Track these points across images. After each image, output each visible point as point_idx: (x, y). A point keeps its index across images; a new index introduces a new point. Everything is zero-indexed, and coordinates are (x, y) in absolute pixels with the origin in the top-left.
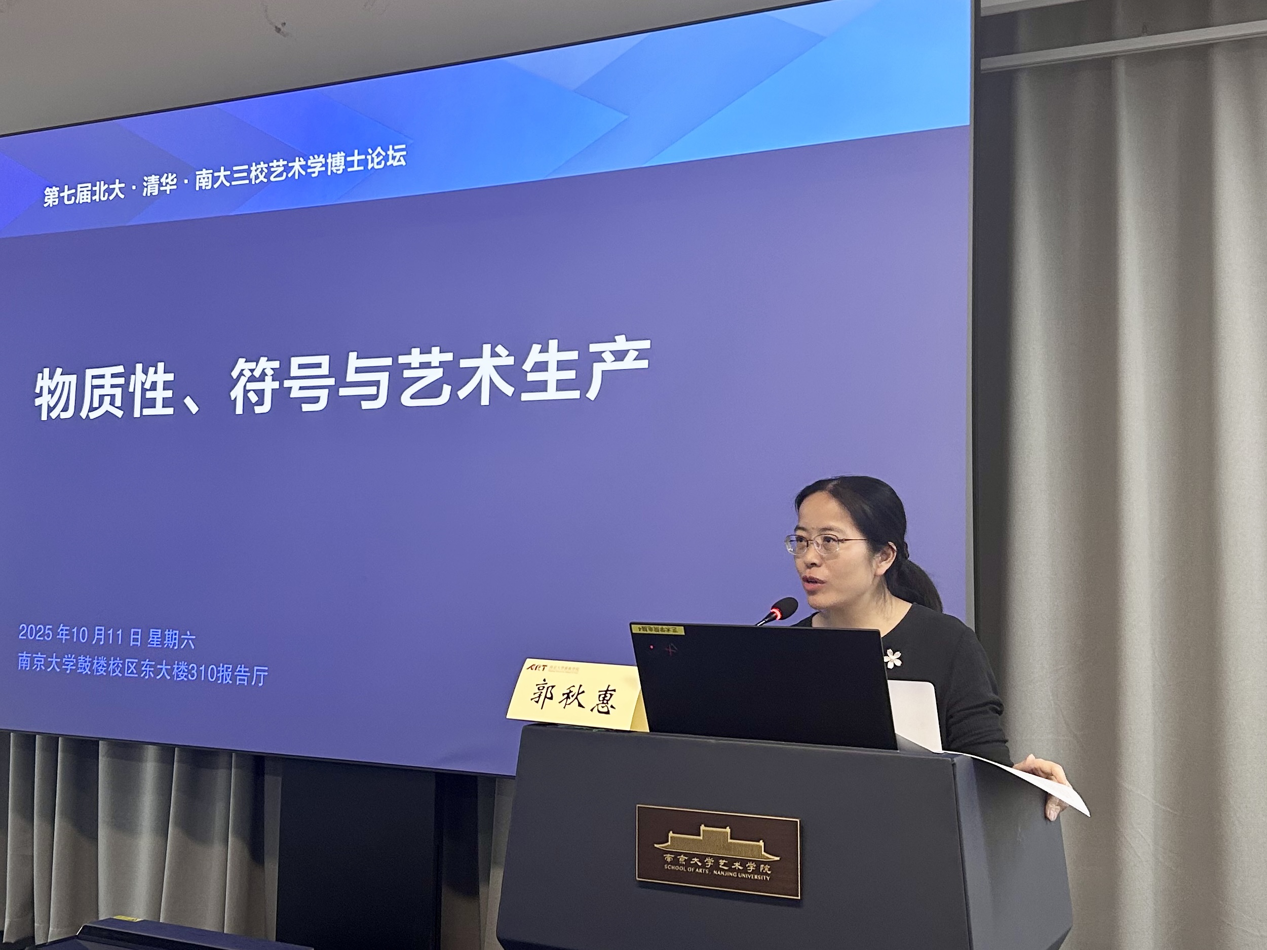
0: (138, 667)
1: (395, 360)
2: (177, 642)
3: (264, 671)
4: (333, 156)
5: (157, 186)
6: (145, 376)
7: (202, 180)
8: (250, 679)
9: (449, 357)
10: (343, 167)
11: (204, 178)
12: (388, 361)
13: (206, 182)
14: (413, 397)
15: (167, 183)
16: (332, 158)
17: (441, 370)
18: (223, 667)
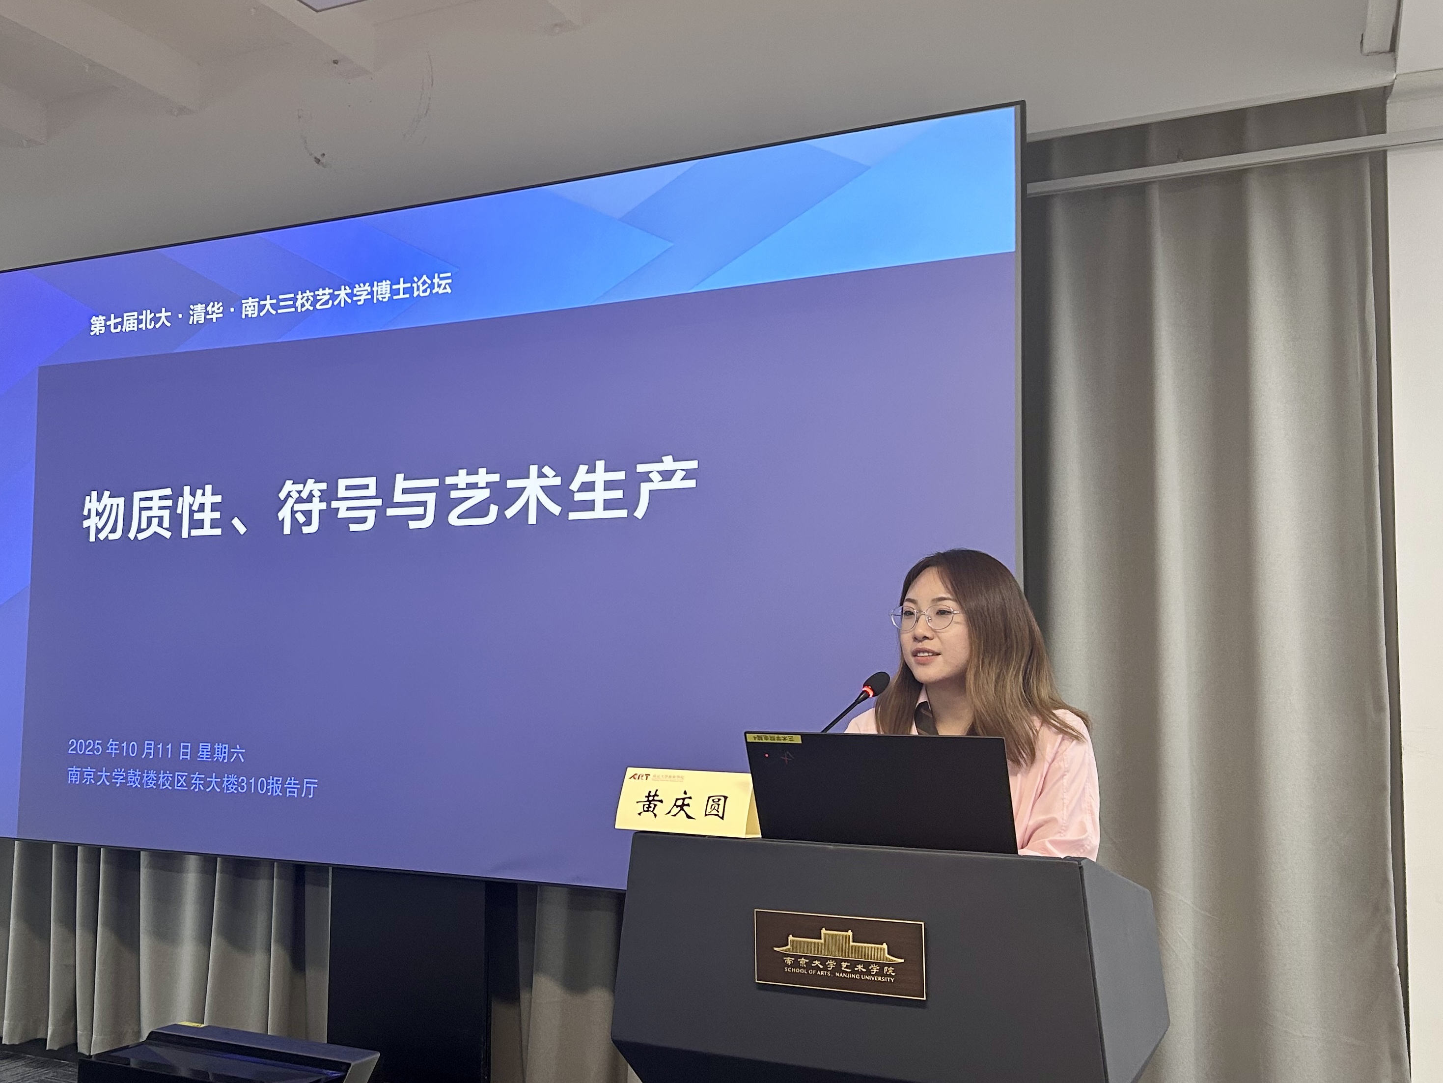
0: (188, 780)
1: (442, 482)
2: (226, 755)
3: (314, 783)
4: (379, 284)
5: (203, 314)
6: (193, 498)
7: (248, 308)
8: (300, 791)
9: (496, 477)
10: (388, 295)
11: (250, 307)
12: (435, 482)
13: (252, 310)
14: (459, 517)
15: (213, 312)
16: (378, 286)
17: (488, 490)
18: (273, 779)
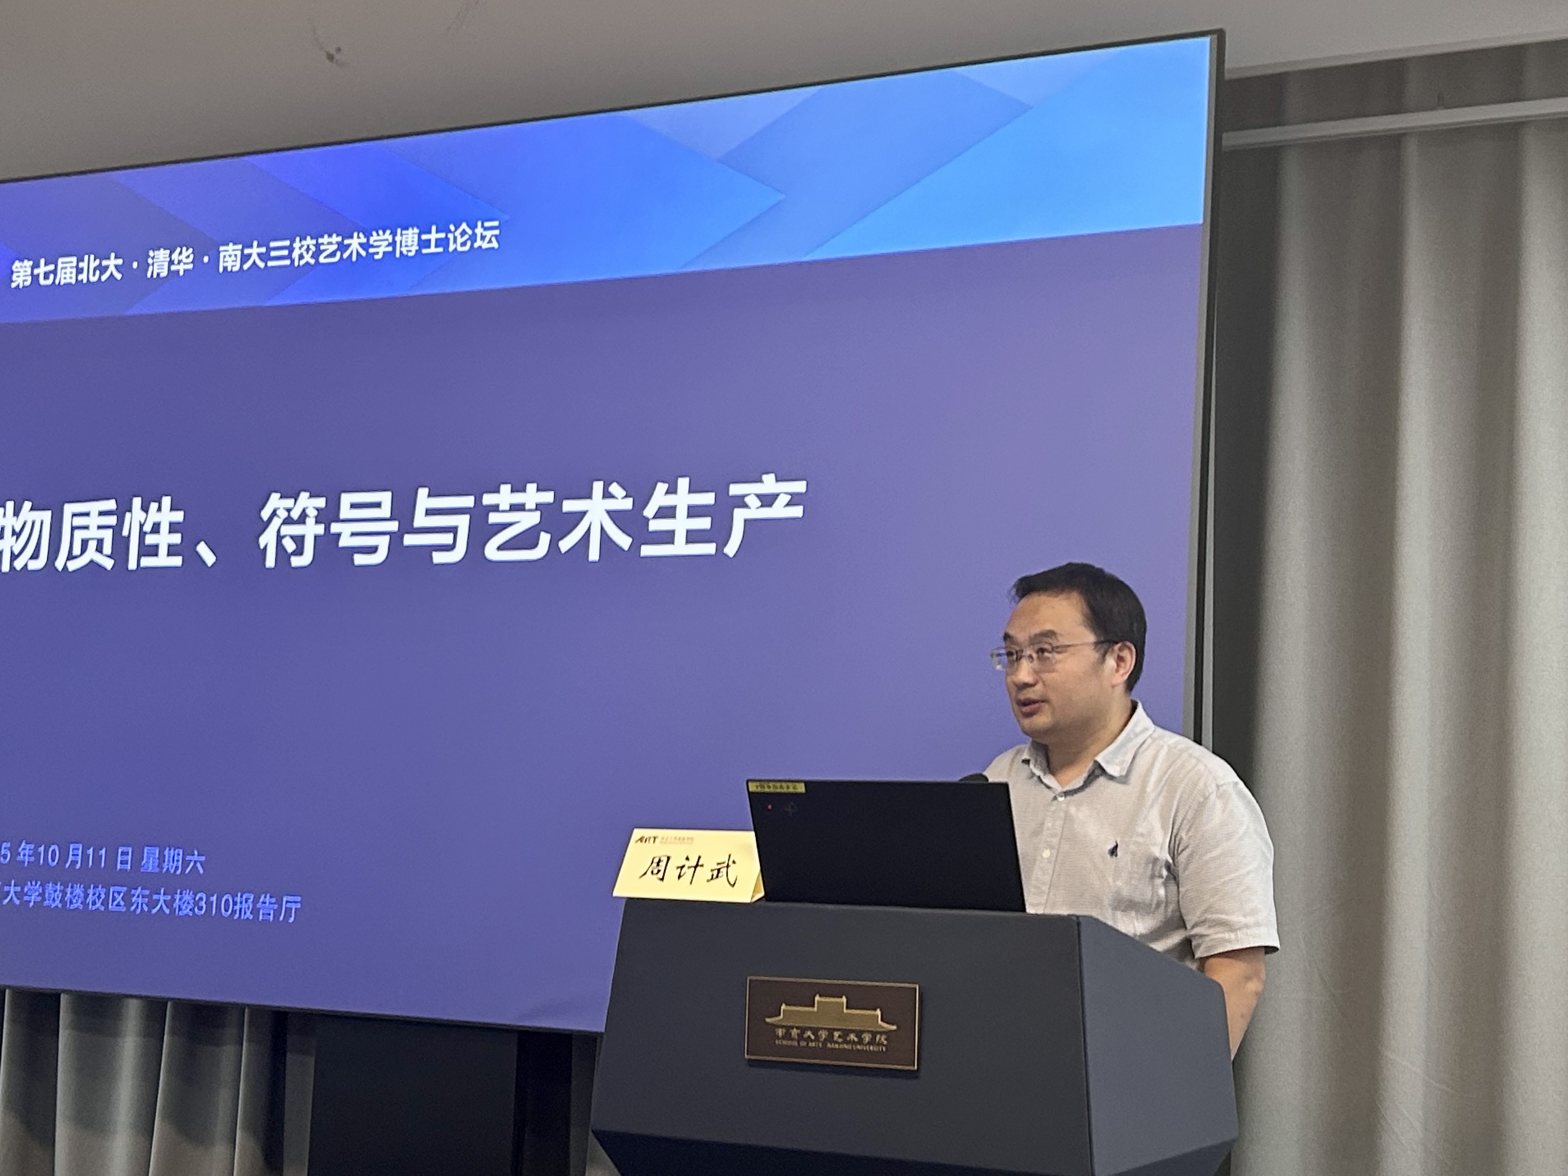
0: (127, 897)
1: (478, 500)
2: (180, 864)
3: (296, 903)
4: (404, 232)
5: (166, 264)
6: (144, 515)
7: (227, 258)
8: (278, 912)
9: (548, 497)
10: (415, 248)
11: (230, 256)
12: (468, 501)
13: (233, 261)
14: (500, 548)
15: (179, 262)
16: (402, 235)
17: (538, 513)
18: (241, 897)
